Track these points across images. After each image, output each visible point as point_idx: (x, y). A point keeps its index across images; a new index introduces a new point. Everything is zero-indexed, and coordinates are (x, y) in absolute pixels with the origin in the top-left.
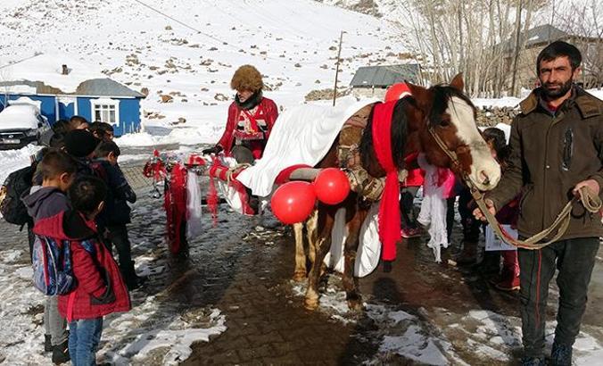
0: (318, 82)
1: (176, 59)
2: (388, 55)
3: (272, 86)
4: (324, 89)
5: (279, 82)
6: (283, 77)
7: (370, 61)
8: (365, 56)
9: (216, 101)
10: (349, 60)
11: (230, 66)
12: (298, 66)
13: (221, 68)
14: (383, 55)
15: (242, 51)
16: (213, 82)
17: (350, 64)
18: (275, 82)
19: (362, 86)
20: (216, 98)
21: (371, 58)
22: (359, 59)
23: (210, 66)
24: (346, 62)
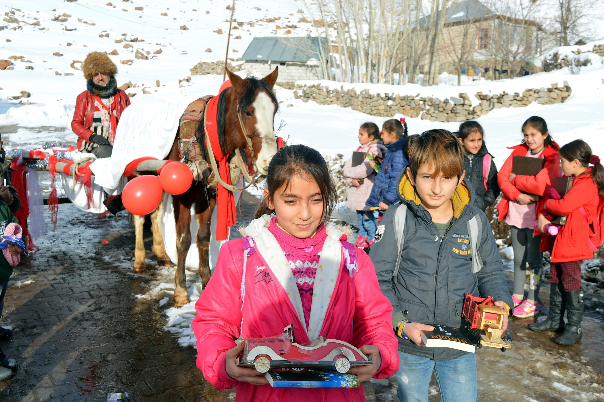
0: (209, 51)
1: (19, 10)
2: (299, 22)
3: (148, 53)
4: (215, 61)
5: (158, 48)
6: (164, 42)
7: (278, 27)
8: (270, 21)
9: (71, 71)
10: (251, 24)
11: (93, 24)
12: (184, 28)
13: (81, 27)
14: (294, 21)
15: (110, 4)
16: (69, 44)
17: (252, 29)
18: (153, 49)
19: (256, 61)
20: (72, 65)
21: (278, 22)
22: (264, 23)
23: (65, 23)
24: (246, 27)
